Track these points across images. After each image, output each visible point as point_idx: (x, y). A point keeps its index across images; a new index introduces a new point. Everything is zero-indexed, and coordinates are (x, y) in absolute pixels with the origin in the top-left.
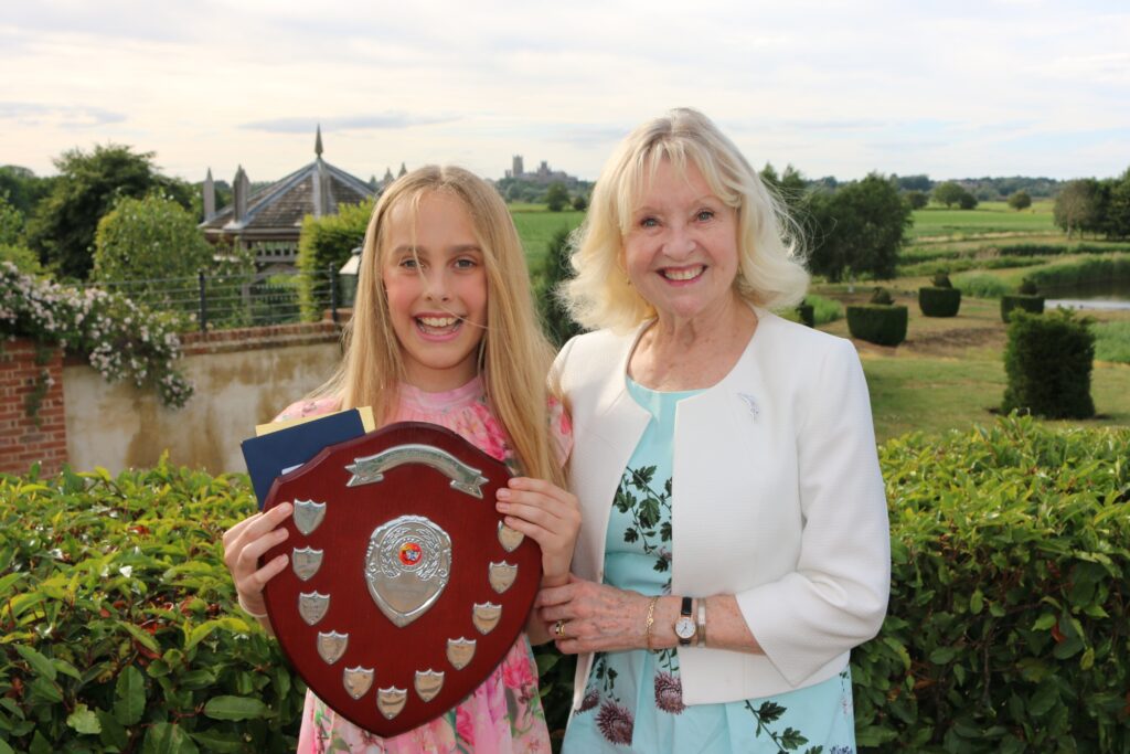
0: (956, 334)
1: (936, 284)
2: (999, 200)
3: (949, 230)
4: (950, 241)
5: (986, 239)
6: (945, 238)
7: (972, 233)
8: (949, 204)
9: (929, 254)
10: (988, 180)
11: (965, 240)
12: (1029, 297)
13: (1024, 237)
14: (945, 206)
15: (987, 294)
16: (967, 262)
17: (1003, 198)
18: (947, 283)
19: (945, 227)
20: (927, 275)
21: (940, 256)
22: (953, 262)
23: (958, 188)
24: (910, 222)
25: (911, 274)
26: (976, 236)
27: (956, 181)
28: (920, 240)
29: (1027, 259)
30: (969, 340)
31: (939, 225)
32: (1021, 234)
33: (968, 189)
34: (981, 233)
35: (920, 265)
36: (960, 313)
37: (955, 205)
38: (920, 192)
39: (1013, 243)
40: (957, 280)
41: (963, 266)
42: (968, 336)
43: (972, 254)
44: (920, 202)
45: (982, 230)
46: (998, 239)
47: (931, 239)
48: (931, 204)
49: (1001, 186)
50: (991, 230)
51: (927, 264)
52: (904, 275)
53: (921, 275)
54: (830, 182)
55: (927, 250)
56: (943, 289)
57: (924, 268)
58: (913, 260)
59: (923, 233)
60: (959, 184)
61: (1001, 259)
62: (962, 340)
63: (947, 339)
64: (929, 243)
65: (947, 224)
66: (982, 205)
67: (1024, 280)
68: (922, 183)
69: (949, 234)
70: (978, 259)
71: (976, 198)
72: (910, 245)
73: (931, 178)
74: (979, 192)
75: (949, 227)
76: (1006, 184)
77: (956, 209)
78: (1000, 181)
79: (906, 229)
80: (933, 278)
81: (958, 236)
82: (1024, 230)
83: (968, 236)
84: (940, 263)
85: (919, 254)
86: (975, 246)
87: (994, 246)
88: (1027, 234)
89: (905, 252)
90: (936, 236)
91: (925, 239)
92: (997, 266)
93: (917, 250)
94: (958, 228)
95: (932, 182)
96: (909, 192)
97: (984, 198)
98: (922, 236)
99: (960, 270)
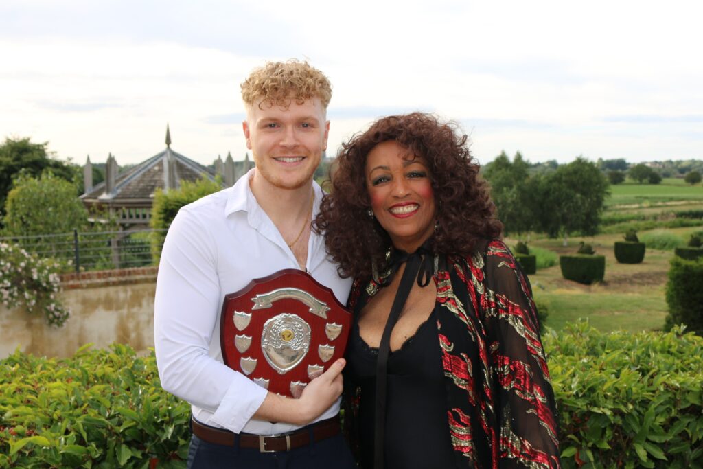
0: (641, 276)
1: (627, 239)
2: (678, 177)
3: (639, 200)
4: (640, 208)
5: (667, 206)
6: (637, 206)
7: (657, 202)
8: (641, 181)
9: (624, 217)
10: (670, 162)
11: (651, 207)
12: (696, 248)
13: (696, 204)
14: (638, 182)
15: (667, 247)
16: (651, 223)
17: (681, 175)
18: (635, 239)
19: (637, 197)
20: (622, 232)
21: (633, 218)
22: (642, 223)
23: (649, 169)
24: (609, 194)
25: (610, 232)
26: (660, 204)
27: (646, 163)
28: (618, 207)
29: (696, 221)
30: (651, 281)
31: (632, 196)
32: (693, 202)
33: (655, 169)
34: (664, 202)
35: (617, 225)
36: (645, 260)
37: (645, 181)
38: (620, 171)
39: (686, 209)
40: (642, 237)
41: (648, 226)
42: (650, 277)
43: (655, 218)
44: (617, 179)
45: (664, 199)
46: (676, 205)
47: (627, 206)
48: (627, 180)
49: (679, 166)
50: (671, 199)
51: (622, 224)
52: (605, 233)
53: (617, 233)
54: (553, 164)
55: (623, 214)
56: (632, 243)
57: (620, 228)
58: (612, 221)
59: (621, 202)
60: (648, 165)
61: (677, 220)
62: (646, 280)
63: (635, 280)
64: (624, 209)
65: (638, 195)
66: (665, 180)
67: (692, 236)
68: (621, 164)
69: (639, 203)
70: (659, 221)
71: (661, 176)
72: (610, 211)
73: (627, 161)
74: (663, 171)
75: (641, 197)
76: (684, 165)
77: (645, 184)
78: (679, 162)
79: (605, 198)
80: (625, 235)
81: (646, 204)
82: (695, 199)
83: (653, 204)
84: (632, 224)
85: (617, 217)
86: (658, 211)
87: (673, 211)
88: (697, 202)
89: (605, 215)
90: (631, 204)
91: (622, 206)
92: (673, 226)
93: (615, 214)
94: (646, 198)
95: (629, 164)
96: (610, 171)
97: (667, 175)
98: (620, 204)
99: (647, 229)
